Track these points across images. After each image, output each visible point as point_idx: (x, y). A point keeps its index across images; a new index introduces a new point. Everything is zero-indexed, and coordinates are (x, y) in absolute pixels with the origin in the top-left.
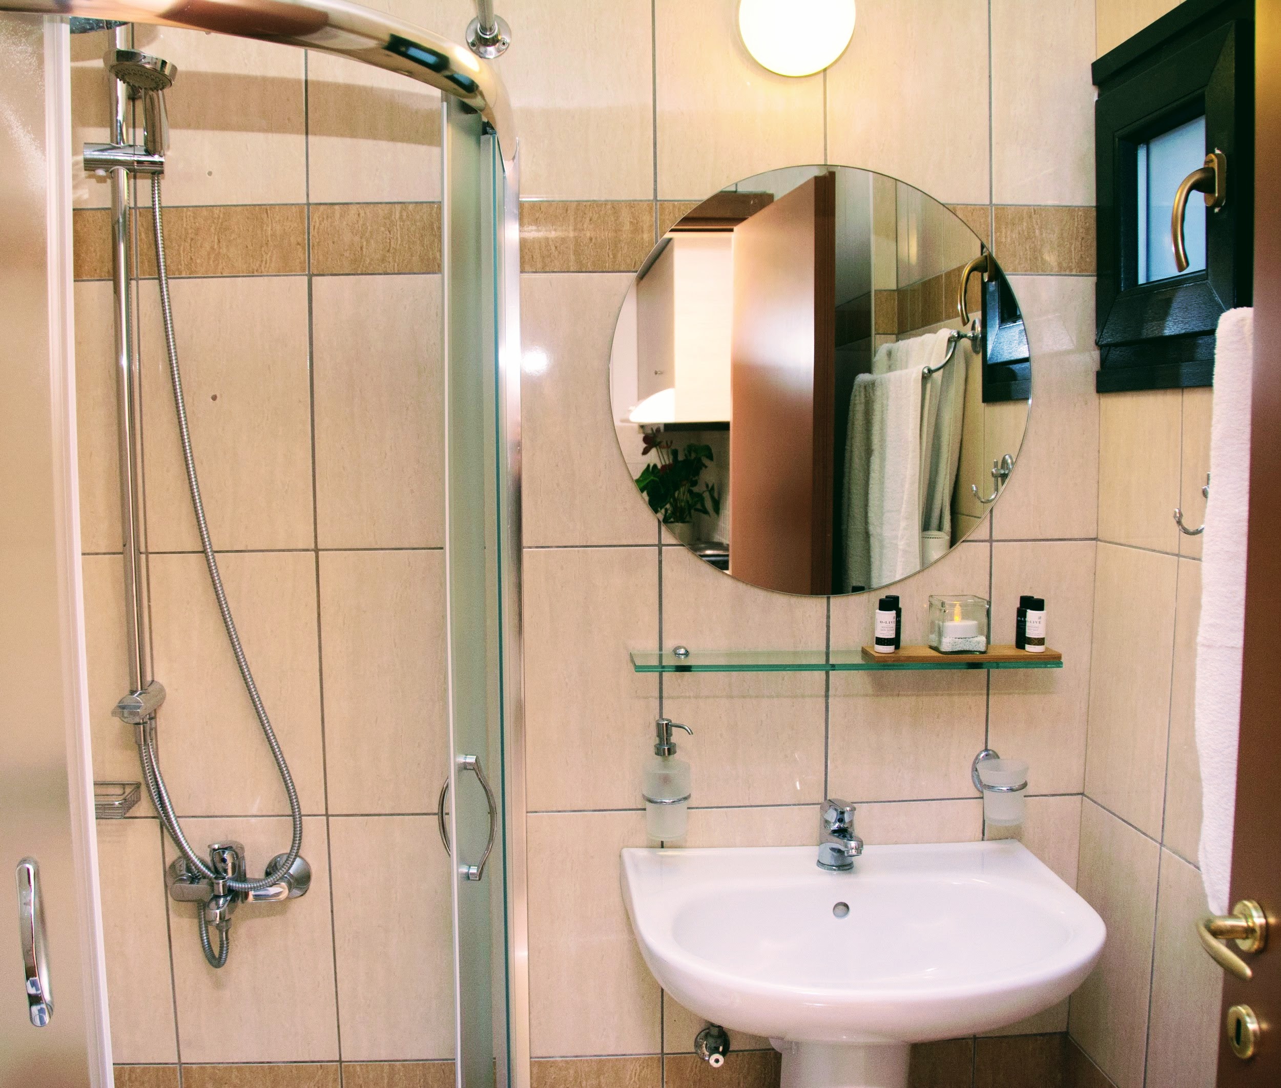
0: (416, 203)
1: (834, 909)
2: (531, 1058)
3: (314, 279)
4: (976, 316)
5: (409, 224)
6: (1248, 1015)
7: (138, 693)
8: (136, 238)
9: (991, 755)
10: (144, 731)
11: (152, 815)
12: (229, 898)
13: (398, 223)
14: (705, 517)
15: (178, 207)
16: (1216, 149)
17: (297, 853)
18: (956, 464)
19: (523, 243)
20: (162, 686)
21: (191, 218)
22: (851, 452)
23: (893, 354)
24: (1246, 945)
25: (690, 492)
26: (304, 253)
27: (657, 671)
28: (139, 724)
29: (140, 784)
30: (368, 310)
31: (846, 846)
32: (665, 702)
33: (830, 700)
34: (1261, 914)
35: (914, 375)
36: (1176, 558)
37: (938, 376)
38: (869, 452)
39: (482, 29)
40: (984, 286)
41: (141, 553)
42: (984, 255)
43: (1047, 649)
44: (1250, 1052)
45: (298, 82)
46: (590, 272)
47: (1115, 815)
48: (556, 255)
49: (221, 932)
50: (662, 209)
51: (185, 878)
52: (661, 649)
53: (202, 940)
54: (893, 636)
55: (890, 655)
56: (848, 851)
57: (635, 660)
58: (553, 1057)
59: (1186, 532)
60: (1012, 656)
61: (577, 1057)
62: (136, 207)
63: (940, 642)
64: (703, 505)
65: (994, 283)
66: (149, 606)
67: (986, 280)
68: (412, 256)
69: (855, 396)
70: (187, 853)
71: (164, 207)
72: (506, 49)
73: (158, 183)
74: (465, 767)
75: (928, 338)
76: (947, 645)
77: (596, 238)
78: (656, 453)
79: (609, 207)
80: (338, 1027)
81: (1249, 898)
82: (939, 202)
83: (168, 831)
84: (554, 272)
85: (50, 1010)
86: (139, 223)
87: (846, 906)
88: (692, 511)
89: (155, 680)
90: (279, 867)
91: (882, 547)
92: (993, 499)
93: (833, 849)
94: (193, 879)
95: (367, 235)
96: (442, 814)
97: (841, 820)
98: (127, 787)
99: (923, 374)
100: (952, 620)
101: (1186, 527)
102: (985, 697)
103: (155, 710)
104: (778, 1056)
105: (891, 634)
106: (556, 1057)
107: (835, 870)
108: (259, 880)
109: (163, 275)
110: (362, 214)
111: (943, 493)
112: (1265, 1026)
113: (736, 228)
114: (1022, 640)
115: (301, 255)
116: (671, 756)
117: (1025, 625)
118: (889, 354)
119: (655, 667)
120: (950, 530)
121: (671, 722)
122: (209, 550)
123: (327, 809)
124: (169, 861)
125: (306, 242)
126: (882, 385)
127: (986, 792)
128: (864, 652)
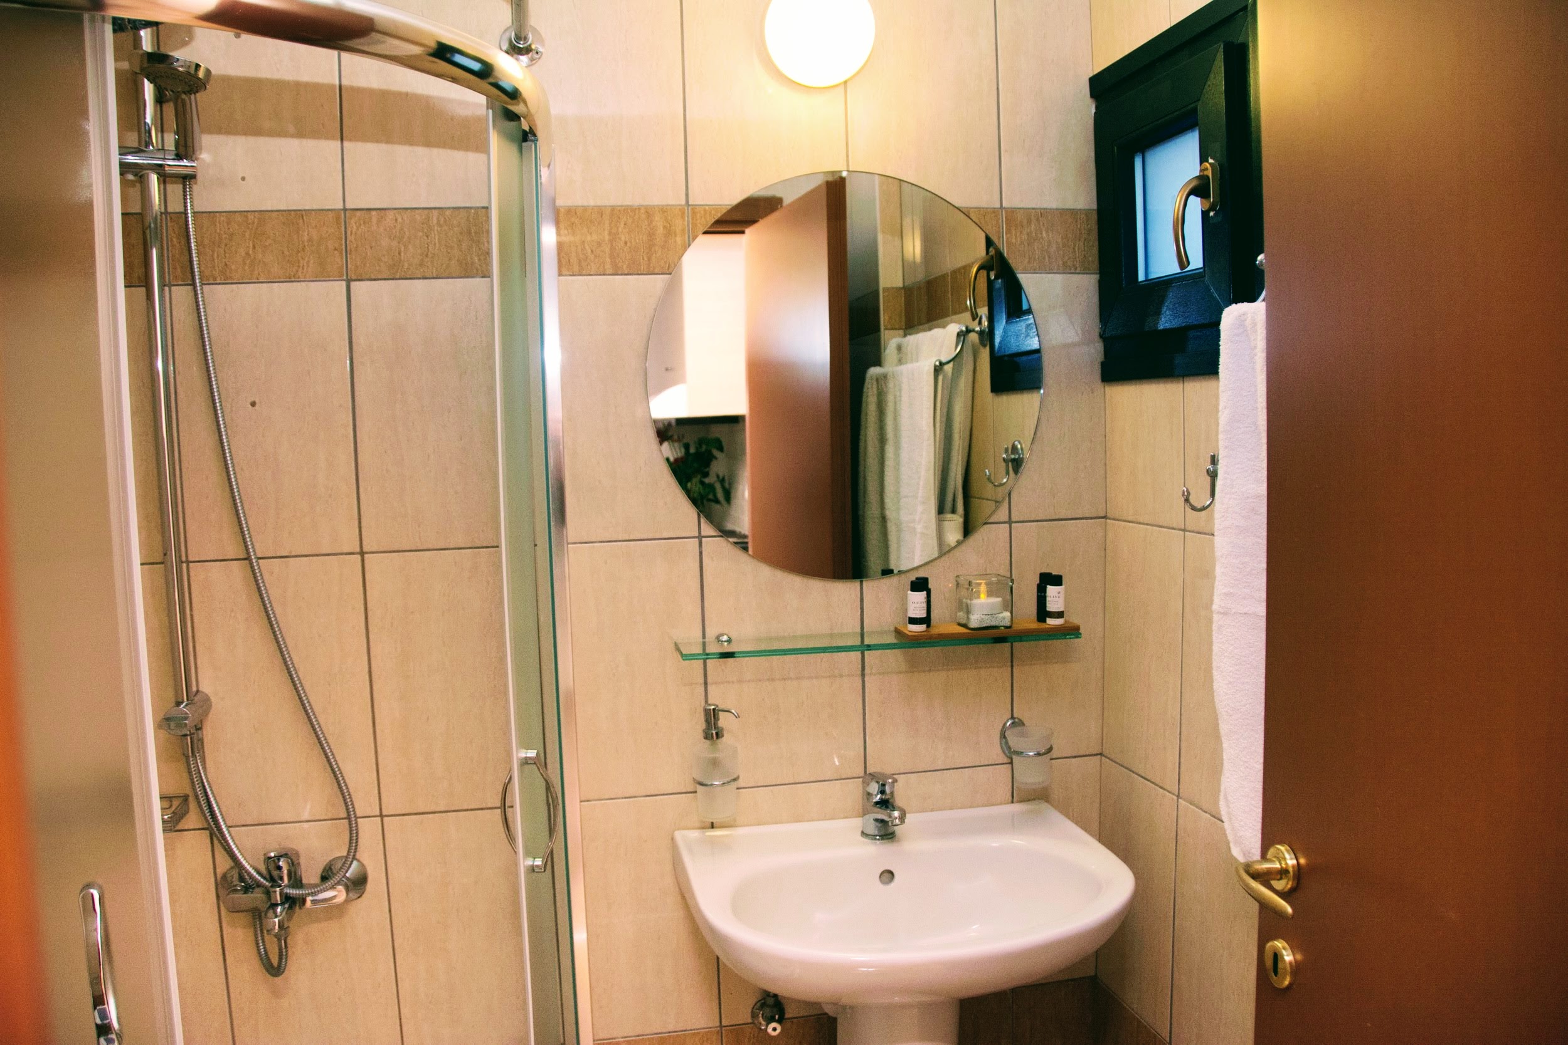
0: (454, 208)
1: (880, 877)
2: (594, 1041)
3: (353, 285)
4: (983, 311)
5: (446, 229)
6: (1284, 948)
7: (184, 704)
8: (167, 244)
9: (1017, 723)
10: (191, 742)
11: (201, 827)
12: (287, 906)
13: (436, 228)
14: (718, 506)
15: (210, 212)
16: (1209, 158)
17: (354, 855)
18: (967, 450)
19: (560, 246)
20: (207, 695)
21: (225, 224)
22: (866, 441)
23: (903, 349)
24: (1281, 885)
25: (702, 483)
26: (342, 258)
27: (701, 659)
28: (186, 735)
29: (188, 796)
30: (407, 314)
31: (890, 816)
32: (710, 688)
33: (866, 679)
34: (1293, 856)
35: (926, 368)
36: (1182, 533)
37: (948, 368)
38: (882, 441)
39: (517, 38)
40: (990, 283)
41: (182, 562)
42: (990, 254)
43: (1066, 621)
44: (1287, 983)
45: (333, 86)
46: (626, 275)
47: (1133, 772)
48: (592, 258)
49: (279, 940)
50: (694, 213)
51: (239, 888)
52: (704, 637)
53: (259, 950)
54: (925, 615)
55: (923, 633)
56: (892, 821)
57: (682, 649)
58: (614, 1039)
59: (1194, 508)
60: (1035, 629)
61: (638, 1036)
62: (166, 213)
63: (968, 618)
64: (715, 495)
65: (1000, 280)
66: (192, 616)
67: (993, 278)
68: (450, 259)
69: (868, 388)
70: (241, 863)
71: (197, 212)
72: (539, 58)
73: (190, 188)
74: (526, 762)
75: (937, 332)
76: (975, 620)
77: (631, 242)
78: (668, 447)
79: (643, 211)
80: (401, 1025)
81: (1281, 843)
82: (953, 206)
83: (220, 842)
84: (591, 275)
85: (120, 1039)
86: (170, 229)
87: (891, 873)
88: (705, 502)
89: (200, 689)
90: (335, 871)
91: (899, 530)
92: (1005, 483)
93: (876, 820)
94: (247, 889)
95: (404, 240)
96: (504, 806)
97: (883, 792)
98: (173, 800)
99: (935, 366)
100: (979, 597)
101: (1193, 504)
102: (1010, 669)
103: (201, 721)
104: (833, 1021)
105: (923, 614)
106: (618, 1038)
107: (878, 839)
108: (316, 886)
109: (197, 281)
110: (400, 220)
111: (955, 478)
112: (1299, 957)
113: (747, 231)
114: (1043, 613)
115: (338, 260)
116: (719, 741)
117: (1045, 600)
118: (899, 348)
119: (699, 655)
120: (963, 513)
121: (717, 706)
122: (253, 557)
123: (381, 809)
124: (220, 871)
125: (344, 246)
126: (894, 377)
127: (1016, 759)
128: (897, 632)
